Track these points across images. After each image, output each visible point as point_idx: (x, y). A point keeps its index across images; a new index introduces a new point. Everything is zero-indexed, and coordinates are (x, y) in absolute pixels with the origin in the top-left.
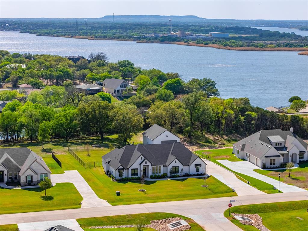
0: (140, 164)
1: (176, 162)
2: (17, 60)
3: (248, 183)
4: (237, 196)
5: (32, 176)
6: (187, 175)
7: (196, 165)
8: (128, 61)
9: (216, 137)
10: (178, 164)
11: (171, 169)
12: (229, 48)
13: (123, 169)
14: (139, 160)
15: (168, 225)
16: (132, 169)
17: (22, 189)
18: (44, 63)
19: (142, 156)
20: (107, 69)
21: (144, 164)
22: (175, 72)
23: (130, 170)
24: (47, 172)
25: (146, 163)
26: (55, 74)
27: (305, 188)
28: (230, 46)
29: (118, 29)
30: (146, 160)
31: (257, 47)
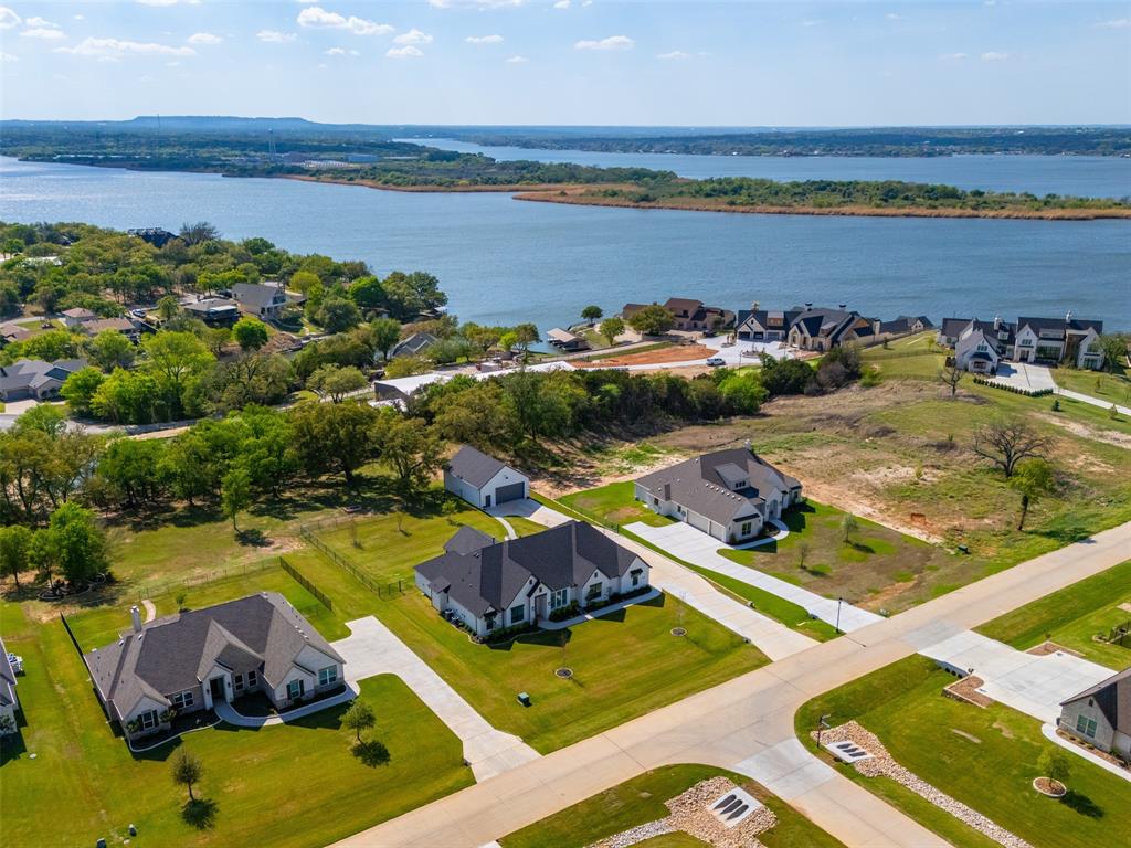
0: (529, 595)
2: (39, 249)
3: (751, 606)
4: (771, 662)
5: (302, 682)
7: (633, 573)
8: (261, 239)
9: (562, 447)
10: (601, 578)
12: (393, 187)
13: (494, 614)
14: (527, 587)
15: (710, 808)
17: (287, 723)
18: (100, 255)
19: (531, 578)
20: (228, 259)
21: (537, 593)
22: (357, 261)
23: (508, 613)
24: (336, 663)
25: (541, 590)
26: (132, 279)
27: (857, 602)
28: (394, 184)
29: (174, 146)
30: (541, 585)
31: (441, 185)
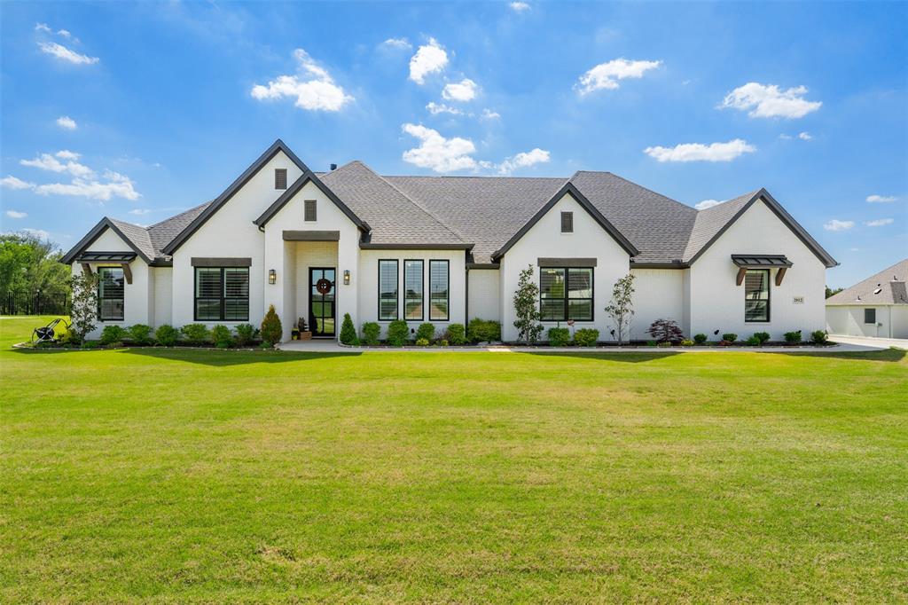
1: (567, 223)
6: (669, 337)
11: (530, 272)
16: (197, 263)
